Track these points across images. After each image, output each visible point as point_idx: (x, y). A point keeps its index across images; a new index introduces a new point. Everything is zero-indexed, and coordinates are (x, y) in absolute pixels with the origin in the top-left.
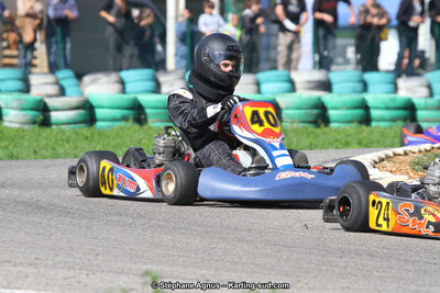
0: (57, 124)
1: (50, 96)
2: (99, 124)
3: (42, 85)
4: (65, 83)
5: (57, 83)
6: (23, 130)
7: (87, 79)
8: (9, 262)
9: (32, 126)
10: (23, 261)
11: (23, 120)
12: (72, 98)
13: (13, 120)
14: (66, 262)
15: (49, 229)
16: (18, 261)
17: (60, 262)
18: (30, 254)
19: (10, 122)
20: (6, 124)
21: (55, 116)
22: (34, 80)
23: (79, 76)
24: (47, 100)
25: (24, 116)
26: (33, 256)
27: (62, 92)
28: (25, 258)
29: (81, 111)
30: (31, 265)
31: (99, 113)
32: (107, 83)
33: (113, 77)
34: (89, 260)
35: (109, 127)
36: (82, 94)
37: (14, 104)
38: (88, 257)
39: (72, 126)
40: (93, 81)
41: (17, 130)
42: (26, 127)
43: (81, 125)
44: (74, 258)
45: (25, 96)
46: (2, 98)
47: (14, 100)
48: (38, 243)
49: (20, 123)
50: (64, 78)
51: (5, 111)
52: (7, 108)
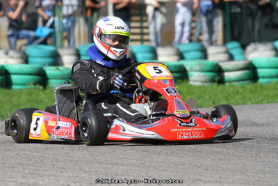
0: (230, 82)
1: (223, 62)
2: (261, 81)
3: (216, 55)
4: (233, 52)
5: (227, 52)
6: (204, 87)
7: (249, 48)
8: (201, 180)
9: (210, 84)
10: (211, 179)
11: (204, 80)
12: (239, 62)
13: (198, 79)
14: (243, 180)
15: (228, 156)
16: (207, 179)
17: (238, 180)
18: (216, 174)
19: (194, 81)
20: (191, 83)
21: (228, 75)
22: (211, 50)
23: (244, 47)
24: (221, 64)
25: (205, 76)
26: (218, 176)
27: (231, 58)
28: (212, 177)
29: (246, 71)
30: (217, 182)
31: (261, 72)
32: (265, 50)
33: (269, 46)
34: (259, 178)
35: (268, 82)
36: (245, 59)
37: (197, 68)
38: (258, 175)
39: (241, 83)
40: (255, 50)
41: (200, 87)
42: (206, 85)
43: (246, 82)
44: (249, 176)
45: (204, 62)
46: (188, 64)
47: (196, 64)
48: (221, 166)
49: (202, 82)
50: (233, 49)
51: (190, 73)
52: (192, 71)
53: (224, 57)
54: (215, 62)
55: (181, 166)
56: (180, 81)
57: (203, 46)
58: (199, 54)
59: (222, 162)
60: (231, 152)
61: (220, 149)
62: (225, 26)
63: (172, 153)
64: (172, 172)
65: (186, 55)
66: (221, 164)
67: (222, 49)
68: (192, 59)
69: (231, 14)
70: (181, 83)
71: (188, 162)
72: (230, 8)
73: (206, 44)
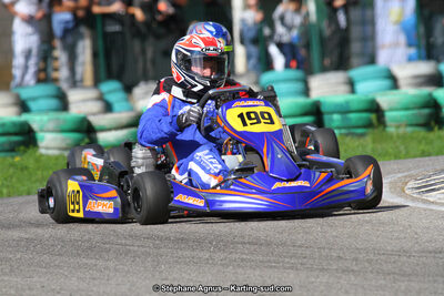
1: (94, 114)
3: (82, 103)
4: (111, 98)
5: (101, 98)
6: (64, 157)
7: (138, 91)
11: (64, 145)
12: (121, 115)
13: (53, 144)
15: (107, 272)
19: (47, 148)
20: (43, 151)
21: (103, 138)
22: (74, 96)
23: (128, 89)
24: (91, 119)
25: (64, 139)
27: (108, 108)
29: (133, 130)
36: (132, 109)
37: (51, 126)
40: (146, 94)
41: (57, 158)
45: (63, 116)
46: (35, 120)
47: (49, 120)
48: (95, 289)
49: (60, 149)
50: (110, 92)
51: (40, 135)
52: (42, 131)
53: (96, 106)
54: (82, 115)
55: (27, 292)
56: (22, 148)
57: (59, 89)
58: (54, 103)
59: (96, 282)
60: (111, 264)
61: (93, 261)
62: (95, 55)
63: (11, 271)
65: (32, 105)
66: (94, 286)
67: (92, 93)
68: (41, 111)
69: (106, 35)
70: (25, 152)
71: (38, 285)
72: (104, 25)
73: (64, 86)
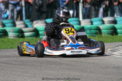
2: (41, 37)
5: (24, 24)
7: (34, 22)
9: (18, 38)
11: (15, 36)
12: (30, 29)
13: (12, 36)
19: (10, 37)
21: (26, 34)
22: (17, 23)
23: (32, 21)
24: (22, 29)
25: (15, 34)
29: (34, 33)
32: (42, 23)
33: (43, 21)
36: (33, 27)
37: (12, 31)
40: (37, 23)
41: (13, 39)
42: (16, 38)
43: (33, 37)
45: (15, 28)
46: (7, 29)
47: (11, 29)
50: (27, 22)
52: (9, 32)
54: (20, 28)
55: (6, 75)
56: (3, 36)
58: (12, 25)
61: (24, 67)
64: (2, 77)
65: (6, 25)
66: (24, 73)
71: (9, 73)
